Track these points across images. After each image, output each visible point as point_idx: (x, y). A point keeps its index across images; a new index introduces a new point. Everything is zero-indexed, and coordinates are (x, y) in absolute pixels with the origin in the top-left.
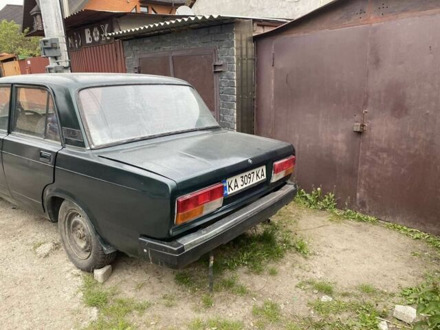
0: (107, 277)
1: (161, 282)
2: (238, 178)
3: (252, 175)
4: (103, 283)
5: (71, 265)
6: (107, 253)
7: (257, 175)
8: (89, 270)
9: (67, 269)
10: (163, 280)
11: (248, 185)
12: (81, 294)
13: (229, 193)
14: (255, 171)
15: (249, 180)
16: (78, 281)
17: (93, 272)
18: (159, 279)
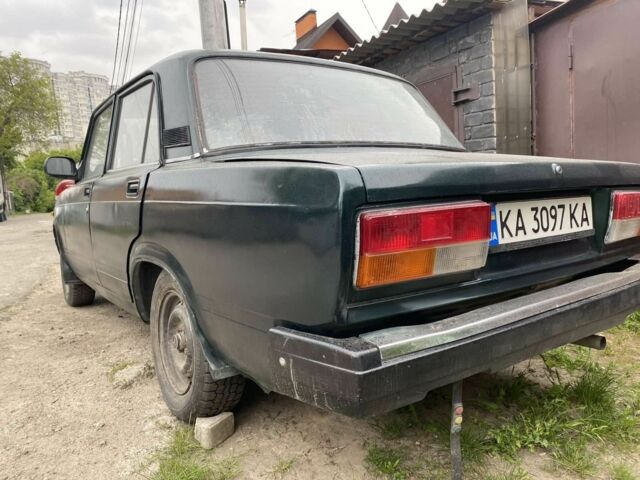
0: (221, 436)
1: (333, 463)
2: (526, 207)
3: (560, 211)
4: (210, 451)
5: (163, 406)
6: (217, 377)
7: (572, 216)
8: (188, 418)
9: (153, 412)
10: (339, 459)
11: (549, 233)
12: (155, 467)
13: (501, 242)
14: (566, 202)
15: (552, 221)
16: (160, 438)
17: (193, 423)
18: (330, 456)
